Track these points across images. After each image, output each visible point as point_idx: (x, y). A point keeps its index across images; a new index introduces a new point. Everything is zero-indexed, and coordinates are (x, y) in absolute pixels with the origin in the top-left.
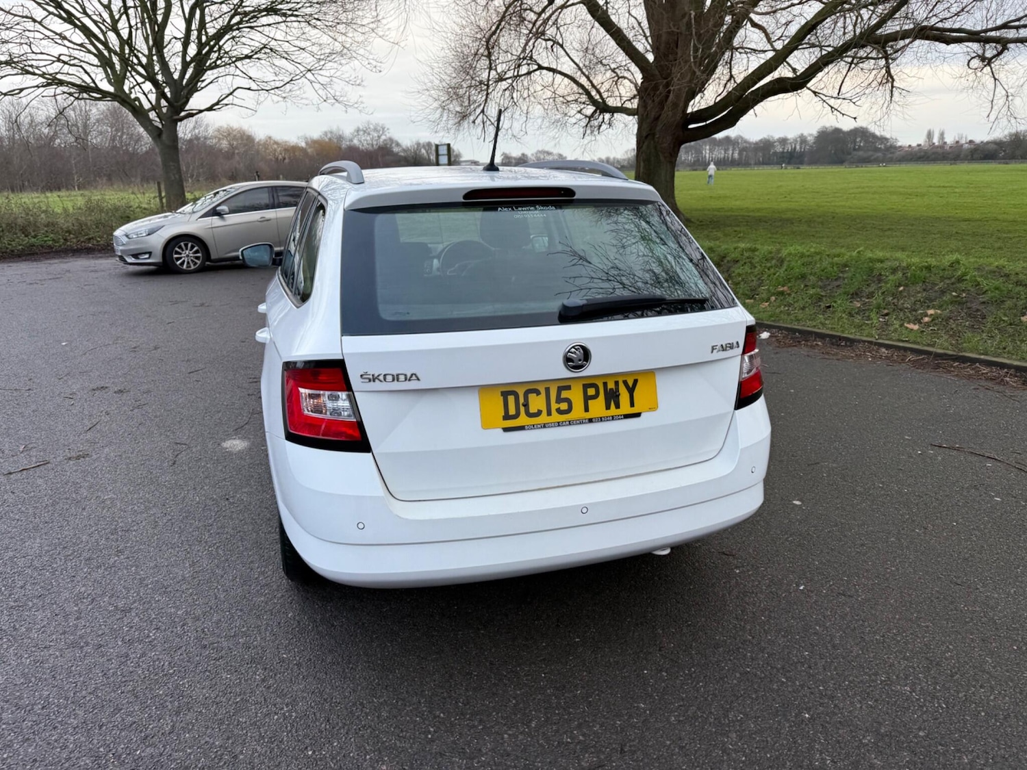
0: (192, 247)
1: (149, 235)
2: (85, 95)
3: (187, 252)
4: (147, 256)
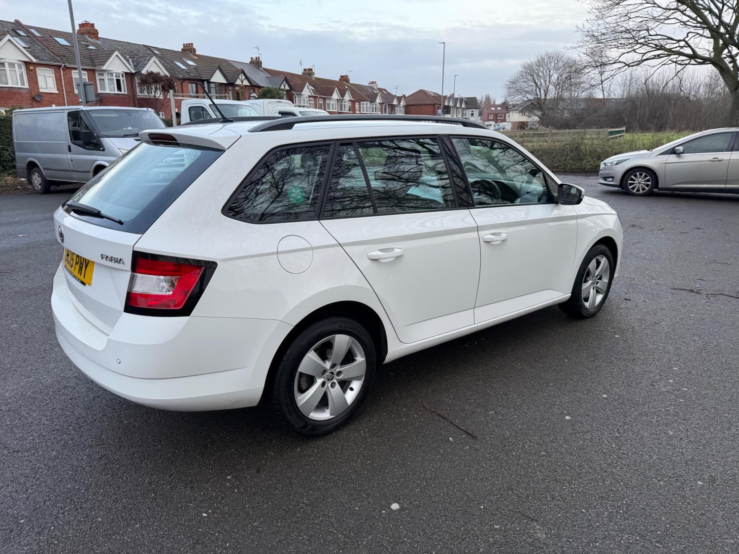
0: (646, 176)
1: (616, 164)
2: (693, 62)
3: (640, 180)
4: (611, 180)
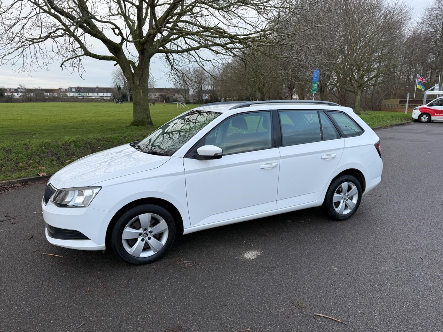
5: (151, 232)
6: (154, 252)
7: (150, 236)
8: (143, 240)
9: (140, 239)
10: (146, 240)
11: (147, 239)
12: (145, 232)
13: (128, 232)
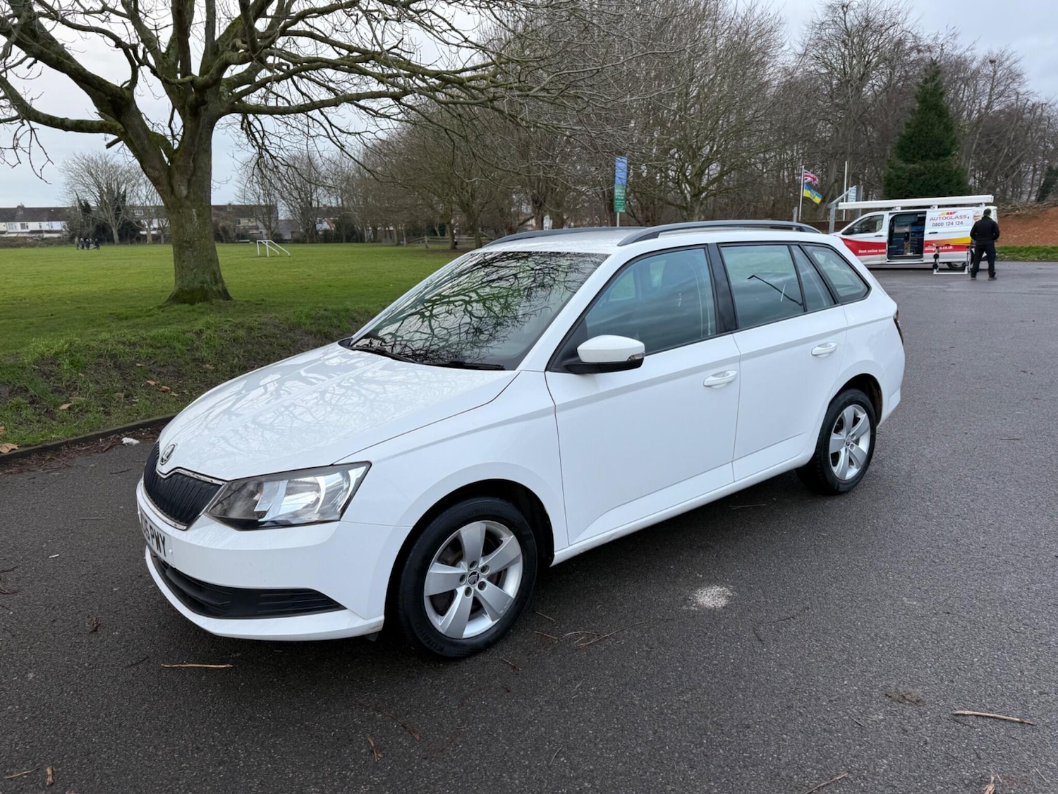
5: (484, 569)
6: (493, 620)
7: (483, 580)
8: (468, 592)
9: (461, 591)
10: (475, 590)
11: (477, 588)
12: (473, 569)
13: (438, 575)
